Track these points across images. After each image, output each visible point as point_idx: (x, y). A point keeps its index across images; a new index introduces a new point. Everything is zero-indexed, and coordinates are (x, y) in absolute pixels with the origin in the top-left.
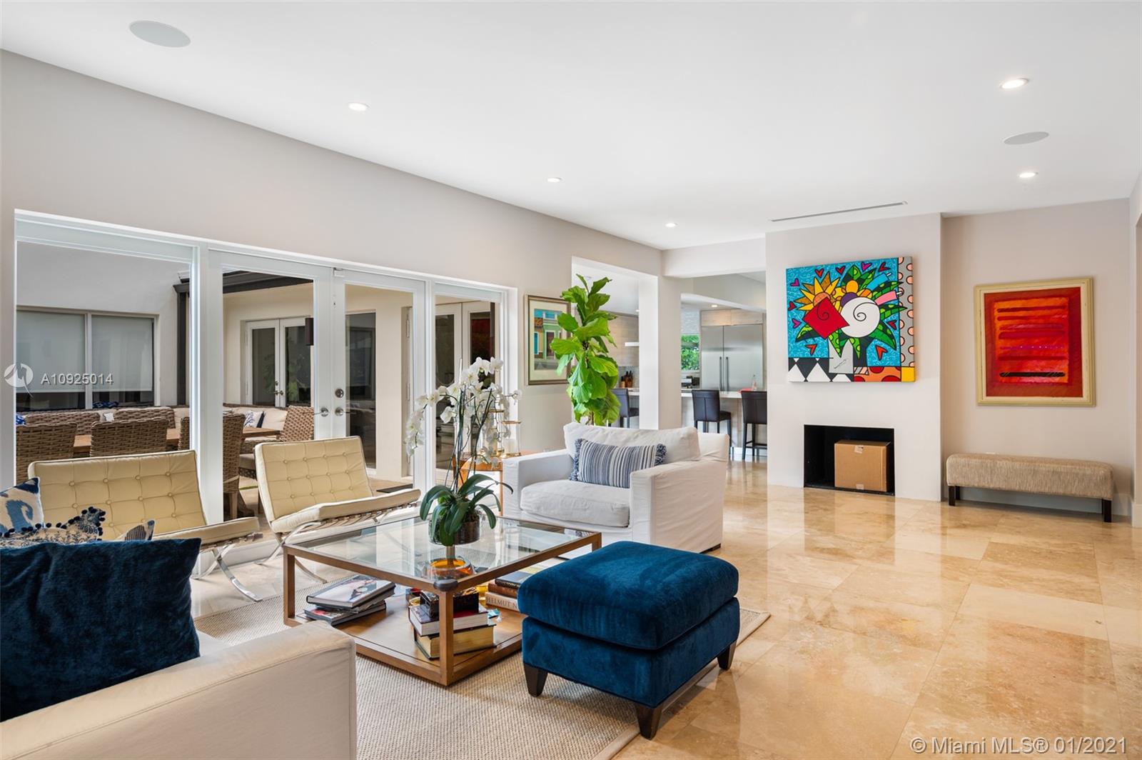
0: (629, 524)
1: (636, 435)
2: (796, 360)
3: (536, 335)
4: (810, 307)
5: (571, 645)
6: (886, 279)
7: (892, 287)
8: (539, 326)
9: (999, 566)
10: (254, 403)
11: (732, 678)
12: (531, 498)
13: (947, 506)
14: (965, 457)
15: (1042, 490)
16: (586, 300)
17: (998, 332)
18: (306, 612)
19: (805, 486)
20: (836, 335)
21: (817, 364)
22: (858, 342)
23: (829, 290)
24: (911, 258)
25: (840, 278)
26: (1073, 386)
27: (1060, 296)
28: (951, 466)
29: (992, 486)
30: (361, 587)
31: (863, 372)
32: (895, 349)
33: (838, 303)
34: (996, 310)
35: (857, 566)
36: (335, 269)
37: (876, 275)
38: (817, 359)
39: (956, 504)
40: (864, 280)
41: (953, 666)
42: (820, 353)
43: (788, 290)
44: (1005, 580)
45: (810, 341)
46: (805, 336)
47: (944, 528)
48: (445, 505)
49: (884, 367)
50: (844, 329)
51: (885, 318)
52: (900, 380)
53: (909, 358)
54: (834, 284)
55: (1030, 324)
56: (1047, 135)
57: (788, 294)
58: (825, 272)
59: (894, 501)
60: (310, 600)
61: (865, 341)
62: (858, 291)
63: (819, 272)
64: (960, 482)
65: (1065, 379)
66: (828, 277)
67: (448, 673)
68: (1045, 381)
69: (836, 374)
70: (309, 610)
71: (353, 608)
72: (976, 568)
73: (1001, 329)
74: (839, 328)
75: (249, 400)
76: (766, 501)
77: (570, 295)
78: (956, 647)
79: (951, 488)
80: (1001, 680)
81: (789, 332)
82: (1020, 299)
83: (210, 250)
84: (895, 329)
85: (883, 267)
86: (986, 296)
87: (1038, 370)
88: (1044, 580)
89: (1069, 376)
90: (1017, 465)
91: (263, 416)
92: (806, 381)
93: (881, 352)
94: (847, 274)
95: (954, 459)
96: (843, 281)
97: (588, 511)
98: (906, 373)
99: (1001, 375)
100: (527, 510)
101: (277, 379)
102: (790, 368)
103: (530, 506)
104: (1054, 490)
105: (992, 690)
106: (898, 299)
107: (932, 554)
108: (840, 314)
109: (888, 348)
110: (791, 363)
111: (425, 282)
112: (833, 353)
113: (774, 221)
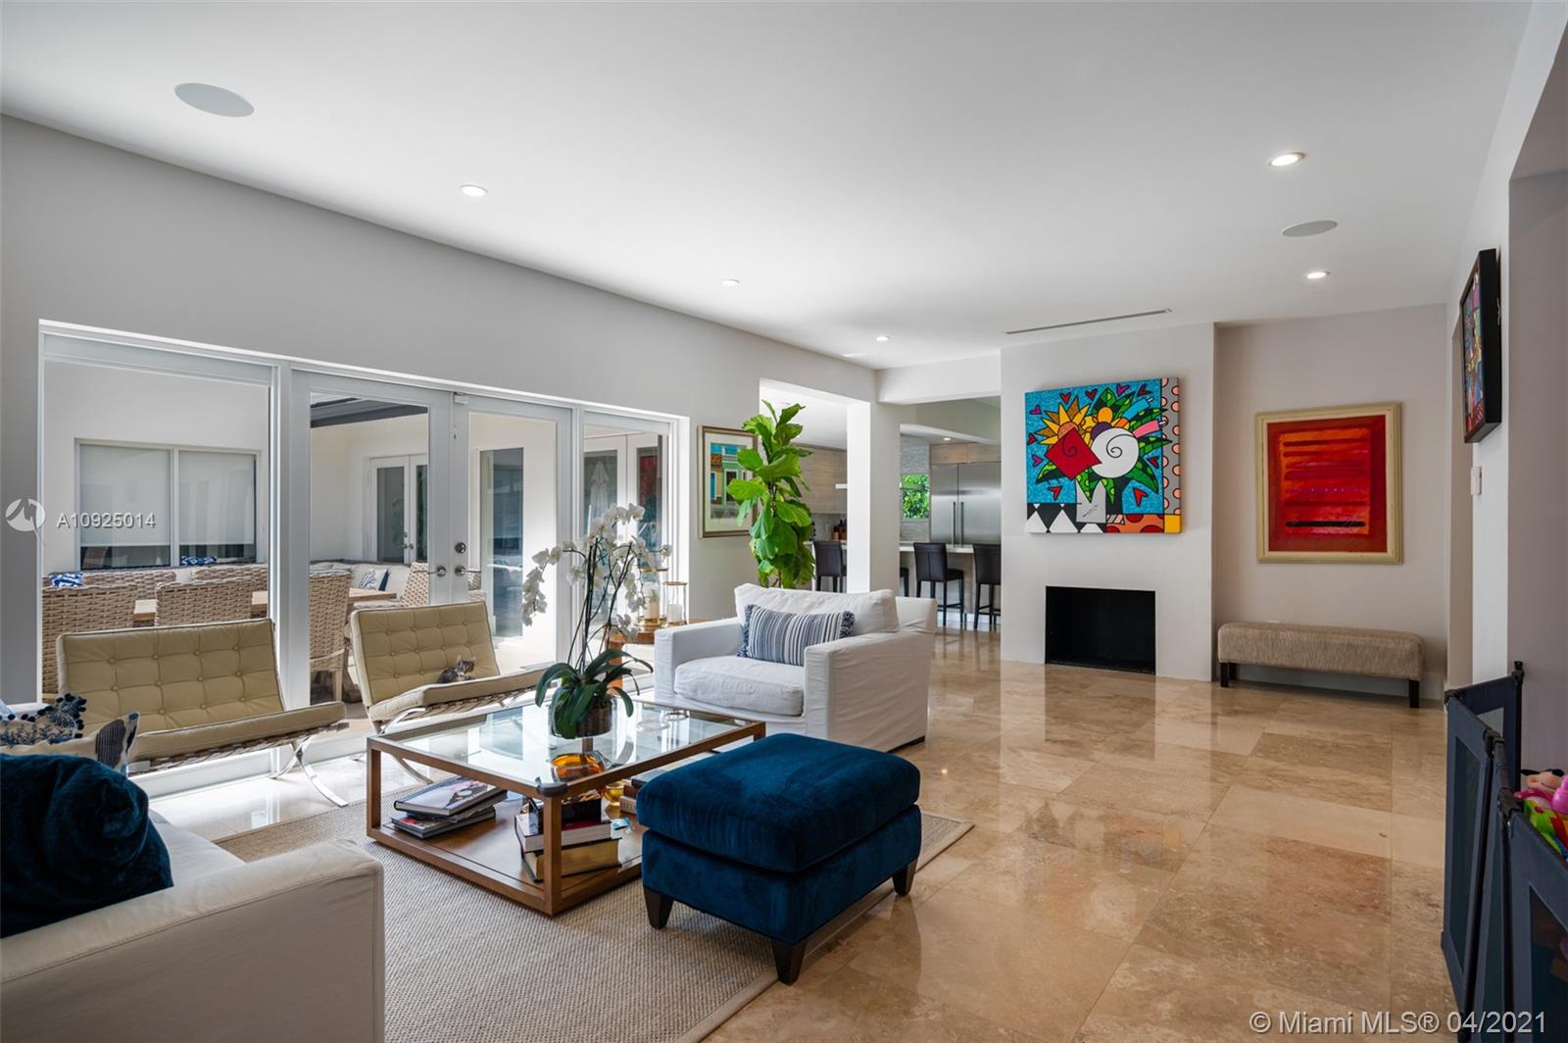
0: (802, 711)
1: (821, 600)
2: (1036, 506)
3: (713, 475)
4: (1054, 440)
5: (697, 866)
6: (1146, 406)
7: (1154, 416)
8: (717, 464)
9: (1270, 763)
10: (378, 559)
11: (911, 907)
12: (686, 678)
13: (1219, 687)
14: (1240, 626)
15: (1335, 667)
16: (774, 432)
17: (1284, 471)
18: (393, 821)
19: (1046, 662)
20: (1085, 475)
21: (1062, 512)
22: (1112, 484)
23: (1077, 419)
24: (1178, 379)
25: (1090, 404)
26: (1375, 540)
27: (1360, 426)
28: (1224, 637)
29: (1273, 663)
30: (464, 790)
31: (1118, 520)
32: (1157, 492)
33: (1088, 436)
34: (1281, 444)
35: (1093, 763)
36: (455, 393)
37: (1134, 400)
38: (1062, 505)
39: (1230, 684)
40: (1121, 407)
41: (1190, 892)
42: (1065, 497)
43: (1027, 419)
44: (1274, 781)
45: (1054, 483)
46: (1048, 476)
47: (1214, 715)
48: (567, 688)
49: (1143, 515)
50: (1096, 468)
51: (1145, 454)
52: (1163, 531)
53: (1175, 503)
54: (1084, 411)
55: (1324, 460)
56: (1335, 224)
57: (1027, 424)
58: (1072, 398)
59: (1154, 681)
60: (399, 806)
61: (1121, 483)
62: (1113, 420)
63: (1065, 397)
64: (1235, 657)
65: (1365, 530)
66: (1075, 402)
67: (553, 899)
68: (1341, 532)
69: (1085, 523)
70: (397, 818)
71: (451, 815)
72: (1241, 766)
73: (1287, 467)
74: (1089, 467)
75: (374, 556)
76: (999, 681)
77: (752, 426)
78: (1199, 866)
79: (1223, 665)
80: (1247, 909)
81: (1028, 471)
82: (1312, 430)
83: (294, 370)
84: (1157, 467)
85: (1143, 391)
86: (1270, 426)
87: (1333, 519)
88: (1323, 781)
89: (1370, 526)
90: (1304, 637)
91: (387, 575)
92: (1048, 532)
93: (1139, 496)
94: (1099, 399)
95: (1228, 630)
96: (1094, 407)
97: (753, 696)
98: (1171, 522)
99: (1288, 524)
100: (682, 694)
101: (406, 530)
102: (1029, 515)
103: (684, 689)
104: (1349, 668)
105: (1234, 922)
106: (1161, 430)
107: (1188, 748)
108: (1090, 449)
109: (1148, 490)
110: (1031, 510)
111: (571, 410)
112: (1081, 497)
113: (1009, 333)
